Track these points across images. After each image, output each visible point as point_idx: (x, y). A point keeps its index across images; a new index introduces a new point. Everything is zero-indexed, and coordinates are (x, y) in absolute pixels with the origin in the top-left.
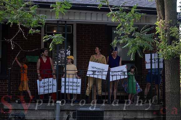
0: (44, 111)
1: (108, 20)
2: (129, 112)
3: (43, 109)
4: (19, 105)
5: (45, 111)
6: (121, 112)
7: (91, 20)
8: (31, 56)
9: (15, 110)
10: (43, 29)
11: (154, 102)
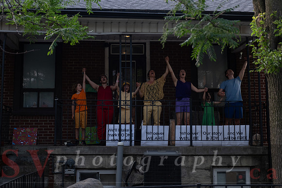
3: (100, 153)
4: (68, 148)
9: (63, 155)
10: (107, 49)
11: (254, 143)
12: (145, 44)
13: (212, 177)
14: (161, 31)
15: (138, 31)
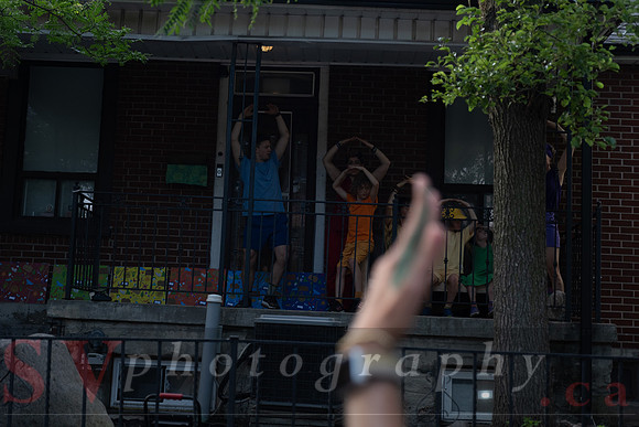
0: (171, 327)
1: (395, 38)
2: (458, 341)
3: (170, 321)
4: (96, 306)
5: (179, 327)
6: (431, 340)
7: (340, 37)
8: (181, 167)
9: (82, 320)
10: (225, 83)
11: (551, 314)
12: (317, 71)
14: (331, 35)
15: (276, 33)
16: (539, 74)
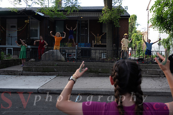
4: (64, 47)
10: (77, 22)
11: (114, 47)
12: (88, 20)
13: (101, 55)
14: (89, 16)
15: (83, 15)
16: (111, 19)
